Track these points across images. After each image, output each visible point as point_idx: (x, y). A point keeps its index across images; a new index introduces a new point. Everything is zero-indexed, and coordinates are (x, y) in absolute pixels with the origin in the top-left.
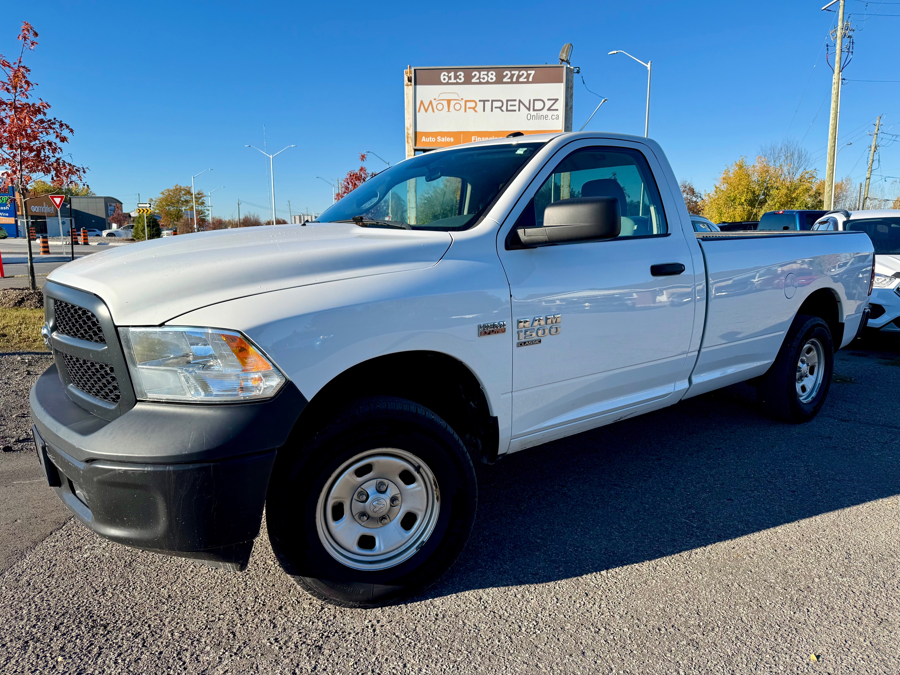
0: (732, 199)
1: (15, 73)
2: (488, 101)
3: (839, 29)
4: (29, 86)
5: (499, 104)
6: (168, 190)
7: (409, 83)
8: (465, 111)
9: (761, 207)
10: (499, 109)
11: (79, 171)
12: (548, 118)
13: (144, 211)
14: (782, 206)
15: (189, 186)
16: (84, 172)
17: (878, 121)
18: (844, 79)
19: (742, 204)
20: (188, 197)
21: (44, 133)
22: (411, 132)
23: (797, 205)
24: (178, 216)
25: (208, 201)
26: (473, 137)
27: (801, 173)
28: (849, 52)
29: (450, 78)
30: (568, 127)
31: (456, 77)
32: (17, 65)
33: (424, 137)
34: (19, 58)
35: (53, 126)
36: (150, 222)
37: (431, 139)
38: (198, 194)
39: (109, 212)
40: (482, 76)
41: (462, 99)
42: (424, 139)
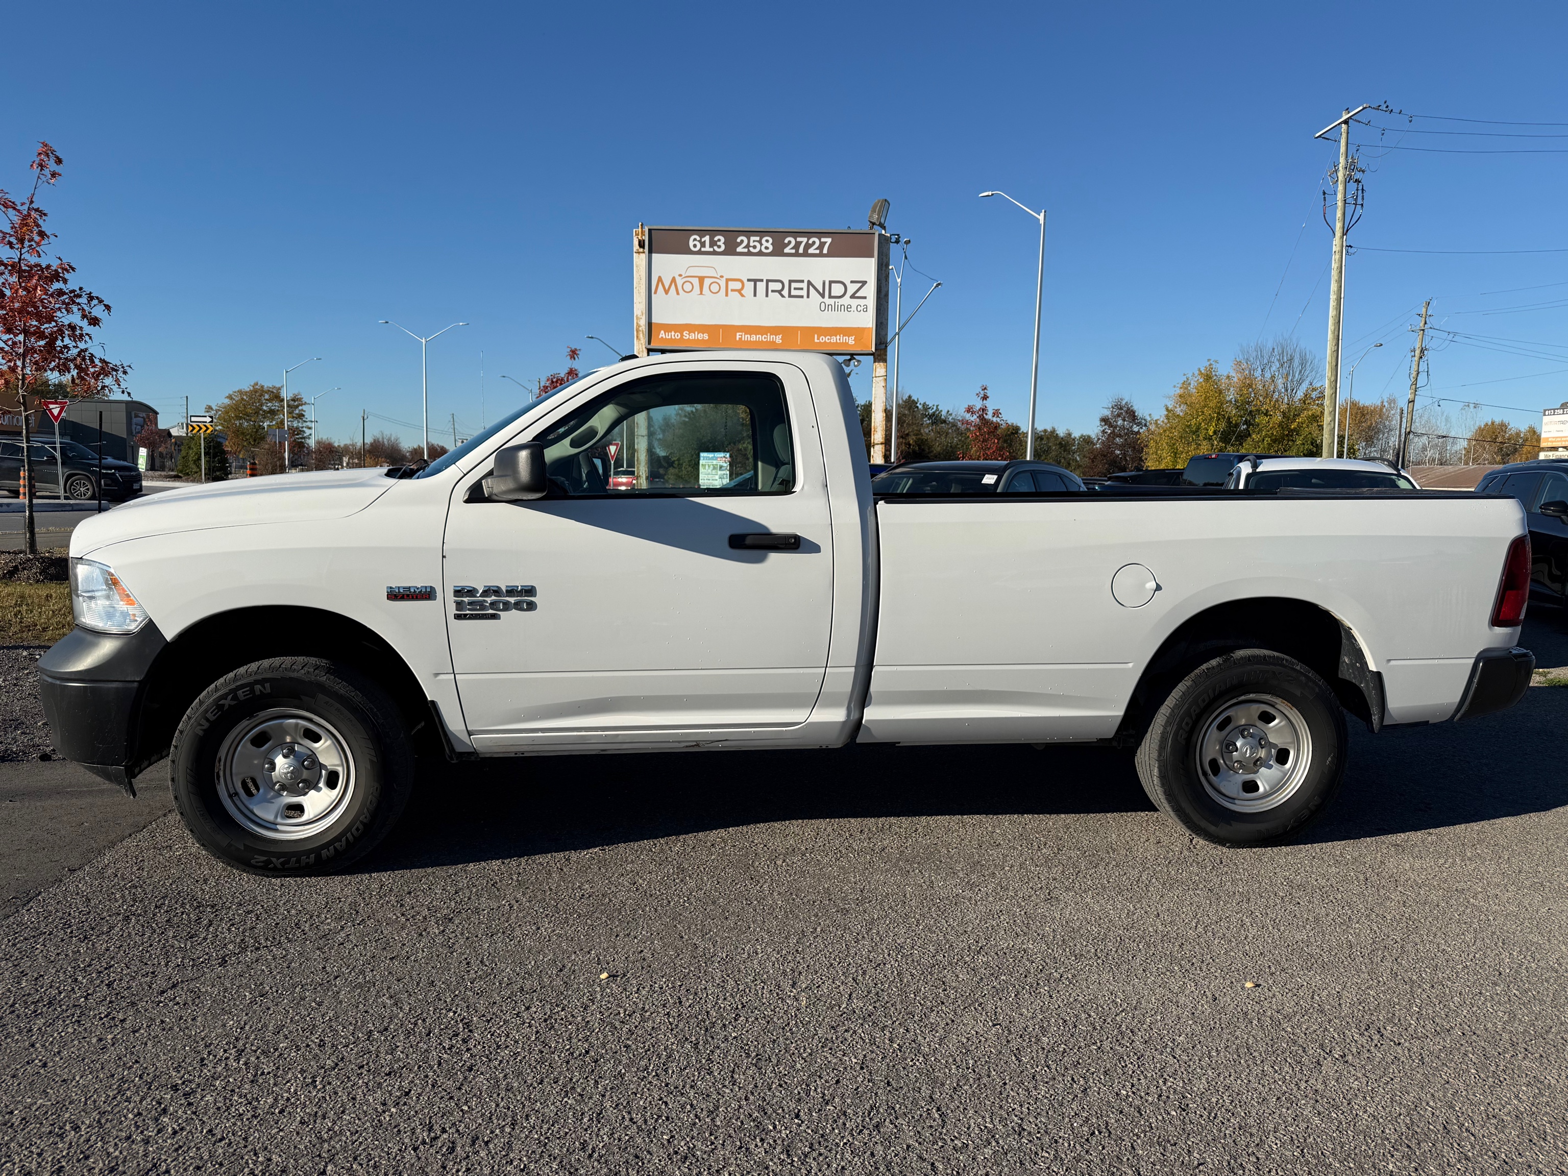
0: (1194, 429)
1: (23, 220)
2: (762, 280)
3: (1340, 168)
4: (43, 238)
5: (778, 286)
6: (240, 392)
7: (641, 250)
8: (727, 295)
9: (1241, 444)
10: (777, 294)
11: (116, 371)
12: (852, 309)
13: (201, 428)
14: (1275, 442)
15: (278, 385)
16: (125, 373)
17: (1424, 310)
18: (1350, 246)
19: (1210, 439)
20: (275, 405)
21: (63, 310)
22: (643, 322)
23: (1298, 442)
24: (258, 436)
25: (310, 413)
26: (738, 334)
27: (1305, 389)
28: (1356, 204)
29: (703, 244)
30: (881, 323)
31: (713, 243)
32: (26, 207)
33: (662, 332)
34: (29, 195)
35: (78, 300)
36: (209, 448)
37: (674, 335)
38: (293, 400)
39: (134, 427)
40: (752, 244)
41: (722, 277)
42: (662, 334)
